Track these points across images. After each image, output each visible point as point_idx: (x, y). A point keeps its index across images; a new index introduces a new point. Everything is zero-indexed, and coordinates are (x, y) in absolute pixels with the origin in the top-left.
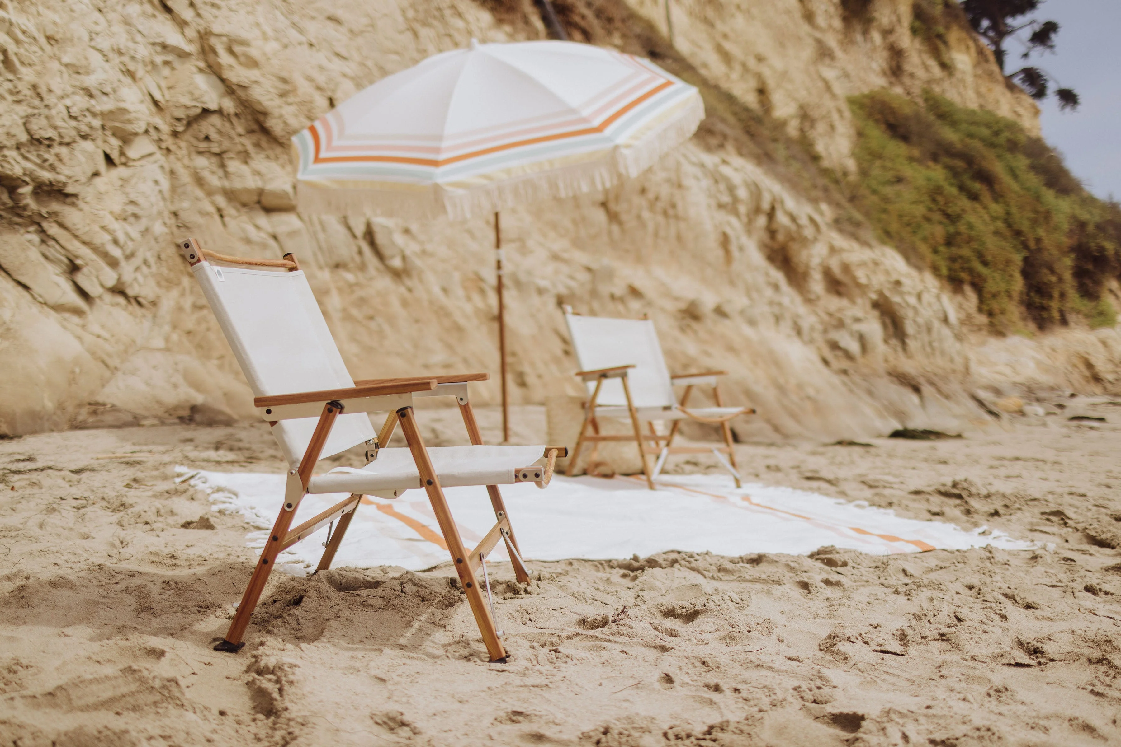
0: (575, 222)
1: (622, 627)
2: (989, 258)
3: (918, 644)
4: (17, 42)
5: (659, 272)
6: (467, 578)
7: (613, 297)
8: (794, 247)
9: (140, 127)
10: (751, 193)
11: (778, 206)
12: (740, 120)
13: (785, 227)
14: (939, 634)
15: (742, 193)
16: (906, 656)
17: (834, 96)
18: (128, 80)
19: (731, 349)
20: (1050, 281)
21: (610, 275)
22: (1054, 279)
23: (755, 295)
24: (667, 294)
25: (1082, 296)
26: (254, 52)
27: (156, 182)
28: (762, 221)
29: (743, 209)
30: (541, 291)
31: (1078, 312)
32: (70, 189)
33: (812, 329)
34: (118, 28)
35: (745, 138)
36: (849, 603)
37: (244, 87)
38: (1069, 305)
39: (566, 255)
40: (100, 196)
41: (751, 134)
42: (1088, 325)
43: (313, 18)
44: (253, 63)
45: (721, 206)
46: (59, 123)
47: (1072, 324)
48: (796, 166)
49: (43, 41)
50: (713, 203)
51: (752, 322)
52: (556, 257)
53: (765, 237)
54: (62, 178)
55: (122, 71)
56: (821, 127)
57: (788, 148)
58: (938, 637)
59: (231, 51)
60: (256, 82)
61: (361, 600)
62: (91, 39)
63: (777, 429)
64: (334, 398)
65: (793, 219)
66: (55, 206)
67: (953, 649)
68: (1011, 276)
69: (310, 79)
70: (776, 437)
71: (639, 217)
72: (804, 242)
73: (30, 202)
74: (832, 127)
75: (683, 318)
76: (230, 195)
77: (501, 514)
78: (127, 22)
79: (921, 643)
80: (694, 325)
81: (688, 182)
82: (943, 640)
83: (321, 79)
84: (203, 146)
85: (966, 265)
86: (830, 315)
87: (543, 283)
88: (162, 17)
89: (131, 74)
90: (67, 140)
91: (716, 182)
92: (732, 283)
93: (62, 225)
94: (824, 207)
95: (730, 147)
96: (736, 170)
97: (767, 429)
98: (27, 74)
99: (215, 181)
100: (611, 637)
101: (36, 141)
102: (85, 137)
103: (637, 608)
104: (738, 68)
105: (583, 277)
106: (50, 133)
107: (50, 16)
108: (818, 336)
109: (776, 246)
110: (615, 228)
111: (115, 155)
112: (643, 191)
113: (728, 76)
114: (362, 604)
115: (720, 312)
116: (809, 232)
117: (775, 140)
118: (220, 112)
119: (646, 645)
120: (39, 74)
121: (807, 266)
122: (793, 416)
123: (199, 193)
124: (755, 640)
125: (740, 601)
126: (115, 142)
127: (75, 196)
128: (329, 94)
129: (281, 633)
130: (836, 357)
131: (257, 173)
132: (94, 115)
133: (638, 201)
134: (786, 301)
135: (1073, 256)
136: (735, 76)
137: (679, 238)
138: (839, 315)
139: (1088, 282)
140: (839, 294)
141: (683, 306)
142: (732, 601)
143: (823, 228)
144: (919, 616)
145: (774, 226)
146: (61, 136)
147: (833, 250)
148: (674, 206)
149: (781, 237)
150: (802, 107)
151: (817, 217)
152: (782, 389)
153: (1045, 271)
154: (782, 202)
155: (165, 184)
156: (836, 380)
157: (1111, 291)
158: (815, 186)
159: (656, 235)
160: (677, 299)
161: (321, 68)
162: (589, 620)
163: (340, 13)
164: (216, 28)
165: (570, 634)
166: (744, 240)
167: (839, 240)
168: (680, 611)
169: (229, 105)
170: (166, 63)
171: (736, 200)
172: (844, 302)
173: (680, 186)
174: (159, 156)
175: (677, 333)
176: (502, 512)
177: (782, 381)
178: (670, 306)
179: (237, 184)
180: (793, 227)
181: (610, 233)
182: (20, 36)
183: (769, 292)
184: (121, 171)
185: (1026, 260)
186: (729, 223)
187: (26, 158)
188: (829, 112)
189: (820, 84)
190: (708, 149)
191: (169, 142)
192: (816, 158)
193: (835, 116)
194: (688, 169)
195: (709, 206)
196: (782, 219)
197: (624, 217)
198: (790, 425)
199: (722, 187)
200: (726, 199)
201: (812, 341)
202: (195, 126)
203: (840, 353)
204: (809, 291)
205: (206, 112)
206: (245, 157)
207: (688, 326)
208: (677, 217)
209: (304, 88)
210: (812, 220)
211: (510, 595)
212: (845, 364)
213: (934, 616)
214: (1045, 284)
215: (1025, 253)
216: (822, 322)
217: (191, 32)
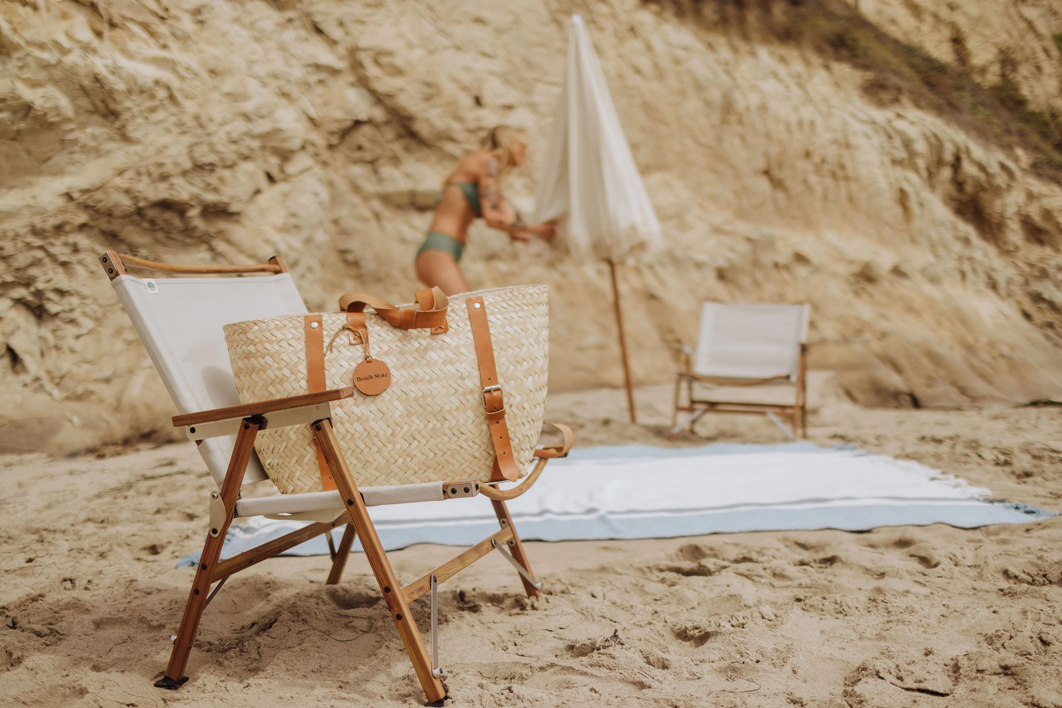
0: (736, 193)
1: (603, 657)
3: (972, 679)
4: (182, 78)
5: (831, 236)
6: (396, 609)
7: (776, 266)
8: (985, 197)
9: (295, 144)
10: (931, 145)
11: (963, 156)
12: (919, 72)
13: (973, 177)
14: (1001, 667)
15: (920, 146)
16: (950, 696)
17: (1038, 36)
18: (284, 102)
19: (911, 309)
21: (770, 243)
23: (942, 252)
24: (840, 257)
26: (399, 61)
27: (316, 194)
28: (946, 173)
29: (921, 163)
30: (699, 266)
32: (234, 208)
33: (1009, 282)
34: (275, 55)
35: (924, 89)
36: (910, 618)
37: (390, 96)
39: (728, 228)
40: (262, 212)
41: (931, 85)
43: (459, 22)
44: (398, 72)
45: (895, 162)
46: (221, 148)
48: (983, 112)
49: (205, 75)
50: (887, 160)
51: (934, 280)
52: (717, 230)
53: (951, 189)
54: (225, 199)
55: (278, 95)
56: (1024, 70)
57: (974, 95)
58: (1001, 670)
59: (377, 62)
60: (401, 90)
61: (346, 620)
62: (250, 68)
63: (963, 391)
64: (256, 412)
65: (982, 168)
66: (222, 225)
67: (1018, 687)
69: (455, 80)
70: (963, 401)
71: (805, 182)
72: (997, 191)
73: (199, 224)
74: (1039, 68)
75: (858, 282)
76: (386, 199)
77: (504, 522)
78: (282, 48)
79: (976, 678)
80: (870, 288)
81: (856, 141)
82: (1006, 674)
83: (466, 79)
84: (357, 155)
86: (1032, 266)
87: (701, 257)
88: (316, 39)
89: (285, 95)
90: (229, 163)
91: (890, 137)
92: (913, 241)
93: (229, 242)
94: (1020, 152)
95: (905, 100)
96: (912, 123)
97: (953, 393)
98: (190, 107)
99: (370, 187)
100: (589, 670)
101: (199, 167)
102: (246, 158)
103: (650, 627)
104: (929, 19)
105: (744, 247)
106: (212, 158)
107: (212, 51)
108: (1016, 289)
109: (964, 198)
110: (780, 196)
111: (275, 173)
112: (808, 155)
113: (919, 29)
114: (346, 625)
115: (898, 272)
116: (1001, 180)
117: (959, 88)
118: (370, 122)
119: (624, 680)
120: (201, 105)
121: (1002, 216)
122: (983, 376)
123: (356, 199)
124: (762, 673)
125: (773, 617)
126: (274, 161)
127: (237, 214)
128: (476, 93)
129: (232, 665)
130: (1040, 309)
131: (408, 176)
132: (254, 137)
133: (803, 165)
134: (978, 255)
136: (926, 28)
137: (851, 199)
138: (1042, 265)
140: (1041, 242)
141: (856, 268)
142: (763, 618)
143: (1018, 174)
144: (991, 638)
145: (961, 177)
146: (222, 159)
147: (1031, 196)
148: (843, 167)
149: (969, 188)
150: (1001, 52)
151: (1010, 164)
152: (970, 349)
154: (968, 152)
155: (325, 194)
156: (1037, 335)
158: (1008, 132)
159: (825, 198)
160: (851, 262)
161: (467, 69)
162: (577, 645)
163: (485, 14)
164: (364, 42)
165: (543, 665)
166: (926, 194)
167: (1037, 186)
168: (692, 633)
169: (378, 114)
170: (321, 82)
171: (912, 154)
172: (1048, 251)
173: (848, 146)
174: (318, 170)
175: (851, 298)
176: (505, 520)
177: (970, 340)
178: (843, 270)
179: (390, 188)
180: (982, 177)
181: (775, 201)
182: (183, 72)
183: (958, 247)
184: (282, 187)
186: (907, 179)
187: (192, 184)
188: (1034, 53)
189: (1023, 25)
190: (881, 104)
191: (326, 155)
192: (1021, 103)
193: (1041, 56)
194: (857, 127)
195: (883, 163)
196: (969, 169)
197: (789, 183)
198: (980, 386)
199: (897, 142)
200: (901, 154)
201: (1010, 295)
202: (348, 139)
203: (1044, 306)
204: (1005, 243)
205: (357, 123)
206: (395, 160)
207: (863, 289)
208: (847, 178)
209: (450, 89)
210: (1004, 167)
211: (517, 610)
212: (1050, 316)
213: (1011, 637)
216: (1022, 274)
217: (341, 50)
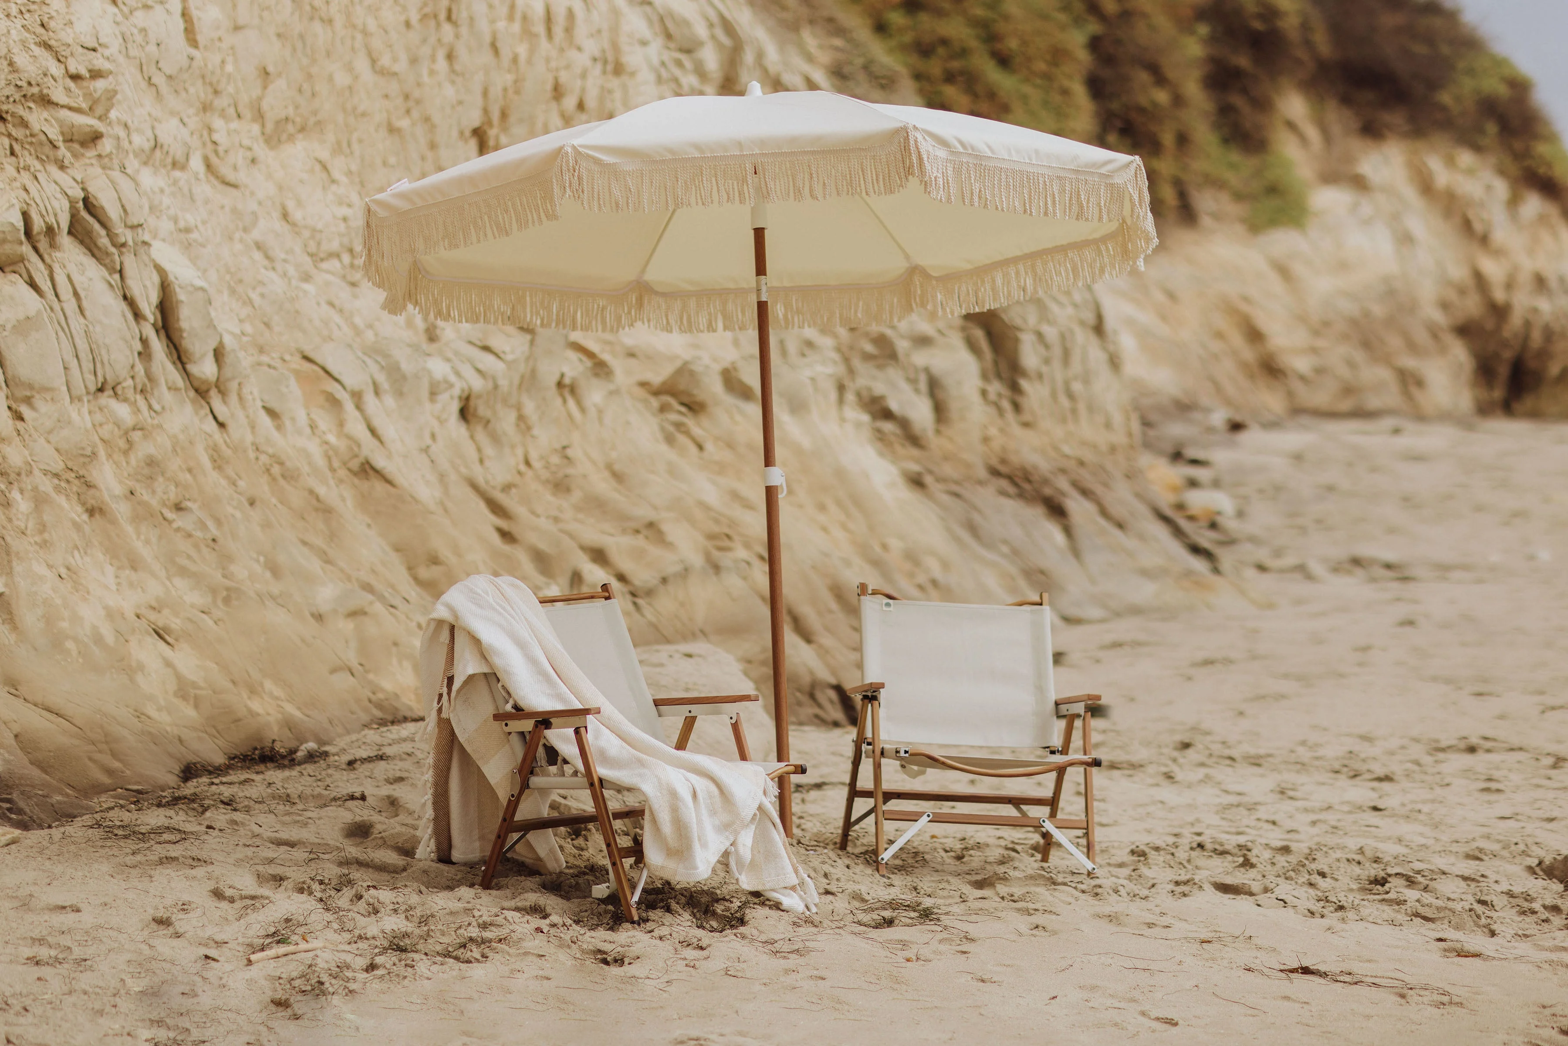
2: (1013, 44)
20: (1155, 105)
22: (1162, 97)
25: (1226, 141)
31: (1218, 184)
38: (1199, 165)
42: (1243, 221)
47: (1206, 221)
68: (1065, 92)
85: (955, 65)
135: (1203, 29)
139: (1237, 100)
153: (1143, 77)
157: (1291, 126)
185: (1094, 44)
203: (893, 428)
214: (1142, 110)
215: (1094, 27)
